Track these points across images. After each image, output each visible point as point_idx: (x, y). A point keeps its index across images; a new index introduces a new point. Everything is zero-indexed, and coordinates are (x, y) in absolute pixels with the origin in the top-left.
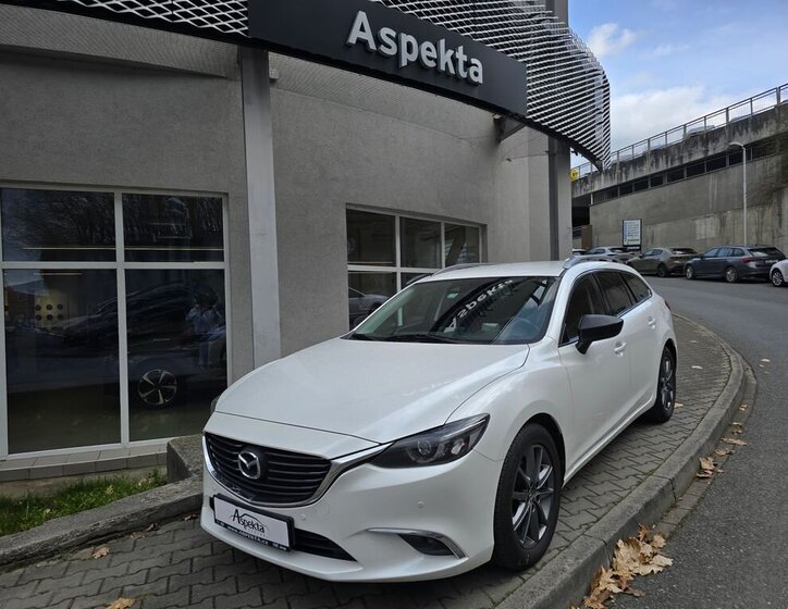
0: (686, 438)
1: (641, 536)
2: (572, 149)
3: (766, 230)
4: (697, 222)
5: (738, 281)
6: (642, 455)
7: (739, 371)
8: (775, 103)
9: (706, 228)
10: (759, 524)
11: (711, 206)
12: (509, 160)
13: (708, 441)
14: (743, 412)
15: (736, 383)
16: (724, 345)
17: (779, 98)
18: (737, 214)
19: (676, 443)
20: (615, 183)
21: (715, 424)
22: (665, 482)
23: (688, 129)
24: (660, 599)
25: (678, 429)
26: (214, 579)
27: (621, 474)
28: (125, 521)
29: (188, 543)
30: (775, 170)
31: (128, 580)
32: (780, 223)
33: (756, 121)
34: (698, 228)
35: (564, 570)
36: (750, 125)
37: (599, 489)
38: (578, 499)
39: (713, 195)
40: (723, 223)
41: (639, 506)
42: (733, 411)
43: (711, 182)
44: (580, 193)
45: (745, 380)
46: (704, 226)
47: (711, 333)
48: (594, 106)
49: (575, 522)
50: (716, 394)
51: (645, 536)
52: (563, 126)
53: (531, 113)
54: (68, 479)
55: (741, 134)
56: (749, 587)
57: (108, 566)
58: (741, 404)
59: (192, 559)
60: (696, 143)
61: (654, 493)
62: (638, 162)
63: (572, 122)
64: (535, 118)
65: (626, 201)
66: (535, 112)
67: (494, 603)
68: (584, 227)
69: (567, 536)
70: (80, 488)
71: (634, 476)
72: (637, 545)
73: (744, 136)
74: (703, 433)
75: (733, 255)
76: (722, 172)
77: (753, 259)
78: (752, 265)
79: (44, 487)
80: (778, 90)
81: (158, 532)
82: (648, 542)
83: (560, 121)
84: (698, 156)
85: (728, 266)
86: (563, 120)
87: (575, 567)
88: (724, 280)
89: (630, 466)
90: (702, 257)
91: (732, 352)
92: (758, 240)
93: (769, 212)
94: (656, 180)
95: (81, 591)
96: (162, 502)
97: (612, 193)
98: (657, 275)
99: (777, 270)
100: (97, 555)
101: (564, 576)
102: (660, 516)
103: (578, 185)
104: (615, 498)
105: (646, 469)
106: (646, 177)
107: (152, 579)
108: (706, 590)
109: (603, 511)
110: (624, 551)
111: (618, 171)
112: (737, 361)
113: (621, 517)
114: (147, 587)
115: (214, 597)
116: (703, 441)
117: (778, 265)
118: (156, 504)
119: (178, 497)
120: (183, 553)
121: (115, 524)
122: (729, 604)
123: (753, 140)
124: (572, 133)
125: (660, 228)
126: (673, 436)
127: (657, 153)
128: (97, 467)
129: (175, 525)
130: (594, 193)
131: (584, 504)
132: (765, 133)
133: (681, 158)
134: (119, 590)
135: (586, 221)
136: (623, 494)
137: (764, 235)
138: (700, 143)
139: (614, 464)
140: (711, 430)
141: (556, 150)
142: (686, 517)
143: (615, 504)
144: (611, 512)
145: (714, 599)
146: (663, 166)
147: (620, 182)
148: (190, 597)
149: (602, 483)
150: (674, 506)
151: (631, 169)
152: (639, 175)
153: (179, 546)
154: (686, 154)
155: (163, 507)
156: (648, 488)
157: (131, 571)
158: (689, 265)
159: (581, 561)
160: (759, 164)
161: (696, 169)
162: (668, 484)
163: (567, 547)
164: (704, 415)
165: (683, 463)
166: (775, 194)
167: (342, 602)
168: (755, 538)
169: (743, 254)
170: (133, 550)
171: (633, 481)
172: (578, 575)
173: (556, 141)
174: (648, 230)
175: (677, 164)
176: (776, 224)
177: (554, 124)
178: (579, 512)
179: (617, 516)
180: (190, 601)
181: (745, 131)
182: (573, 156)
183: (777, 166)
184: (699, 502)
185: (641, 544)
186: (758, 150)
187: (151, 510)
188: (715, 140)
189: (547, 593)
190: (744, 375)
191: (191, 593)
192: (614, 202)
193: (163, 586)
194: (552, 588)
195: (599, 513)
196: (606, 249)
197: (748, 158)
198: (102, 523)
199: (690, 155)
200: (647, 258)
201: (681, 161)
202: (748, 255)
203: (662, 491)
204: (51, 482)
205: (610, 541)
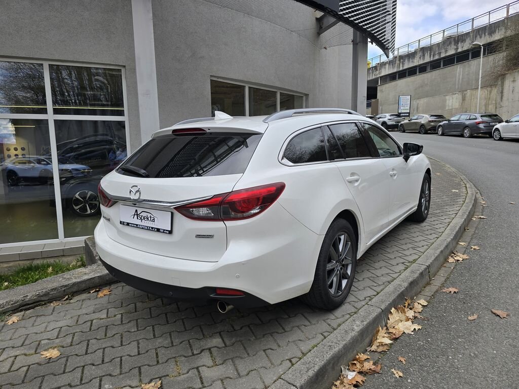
0: (438, 238)
1: (406, 305)
2: (369, 40)
3: (492, 104)
4: (447, 97)
5: (471, 136)
6: (408, 249)
7: (472, 194)
8: (505, 15)
9: (453, 101)
10: (487, 296)
11: (457, 87)
12: (325, 48)
13: (452, 240)
14: (475, 221)
15: (471, 202)
16: (463, 177)
17: (508, 12)
18: (474, 92)
19: (431, 241)
20: (395, 70)
21: (457, 229)
22: (423, 267)
23: (446, 33)
24: (419, 349)
25: (433, 232)
26: (106, 336)
27: (394, 262)
28: (47, 294)
29: (91, 309)
30: (501, 62)
31: (45, 336)
32: (502, 98)
33: (491, 28)
34: (447, 102)
35: (353, 330)
36: (487, 31)
37: (379, 272)
38: (364, 279)
39: (459, 79)
40: (464, 99)
41: (406, 284)
42: (468, 220)
43: (458, 70)
44: (372, 77)
45: (476, 200)
46: (451, 101)
47: (454, 170)
48: (386, 9)
49: (362, 295)
50: (458, 209)
51: (409, 305)
52: (364, 21)
53: (342, 10)
54: (23, 262)
55: (481, 37)
56: (480, 340)
57: (33, 325)
58: (473, 216)
59: (92, 321)
60: (450, 43)
61: (416, 275)
62: (411, 56)
63: (370, 19)
64: (344, 14)
65: (402, 83)
66: (344, 9)
67: (303, 353)
68: (373, 100)
69: (356, 305)
70: (30, 269)
71: (403, 263)
72: (404, 310)
73: (483, 38)
74: (449, 235)
75: (470, 119)
76: (466, 63)
77: (483, 122)
78: (481, 126)
79: (6, 267)
80: (508, 6)
81: (71, 301)
82: (411, 309)
83: (362, 18)
84: (451, 52)
85: (466, 127)
86: (364, 17)
87: (361, 327)
88: (462, 136)
89: (400, 257)
90: (449, 121)
91: (467, 182)
92: (486, 109)
93: (495, 91)
94: (422, 69)
95: (11, 343)
96: (74, 281)
97: (392, 77)
98: (419, 133)
99: (497, 129)
100: (10, 322)
101: (353, 334)
102: (419, 290)
103: (371, 71)
104: (389, 279)
105: (411, 259)
106: (416, 67)
107: (62, 335)
108: (451, 343)
109: (382, 287)
110: (395, 316)
111: (397, 62)
112: (471, 188)
113: (394, 292)
114: (57, 341)
115: (104, 349)
116: (449, 240)
117: (498, 126)
118: (70, 282)
119: (86, 277)
120: (87, 316)
121: (39, 296)
122: (467, 352)
123: (489, 41)
124: (370, 27)
125: (422, 102)
126: (429, 237)
127: (423, 50)
128: (43, 255)
129: (84, 296)
130: (381, 77)
131: (368, 283)
132: (497, 37)
133: (440, 54)
134: (38, 343)
135: (375, 96)
136: (395, 276)
137: (490, 107)
138: (453, 43)
139: (388, 255)
140: (454, 233)
141: (358, 40)
142: (437, 291)
143: (389, 282)
144: (387, 288)
145: (456, 349)
146: (427, 59)
147: (398, 70)
148: (87, 348)
149: (381, 268)
150: (428, 284)
151: (406, 61)
152: (411, 65)
153: (84, 311)
154: (443, 51)
155: (74, 284)
156: (413, 272)
157: (48, 329)
158: (440, 126)
159: (365, 323)
160: (491, 58)
161: (449, 61)
162: (425, 269)
163: (355, 313)
164: (450, 222)
165: (436, 255)
166: (500, 79)
167: (195, 352)
168: (484, 306)
169: (476, 119)
170: (52, 314)
171: (402, 267)
172: (363, 333)
173: (358, 33)
174: (415, 103)
175: (437, 57)
176: (499, 99)
177: (358, 19)
178: (364, 288)
179: (390, 292)
180: (87, 351)
181: (483, 35)
182: (369, 44)
183: (503, 59)
184: (446, 281)
185: (406, 310)
186: (491, 48)
187: (66, 286)
188: (463, 41)
189: (341, 346)
190: (475, 197)
191: (88, 345)
192: (393, 83)
193: (69, 340)
194: (344, 343)
195: (378, 289)
196: (387, 115)
197: (484, 54)
198: (30, 296)
199: (446, 51)
200: (413, 121)
201: (440, 56)
202: (480, 120)
203: (421, 274)
204: (11, 264)
205: (386, 309)
